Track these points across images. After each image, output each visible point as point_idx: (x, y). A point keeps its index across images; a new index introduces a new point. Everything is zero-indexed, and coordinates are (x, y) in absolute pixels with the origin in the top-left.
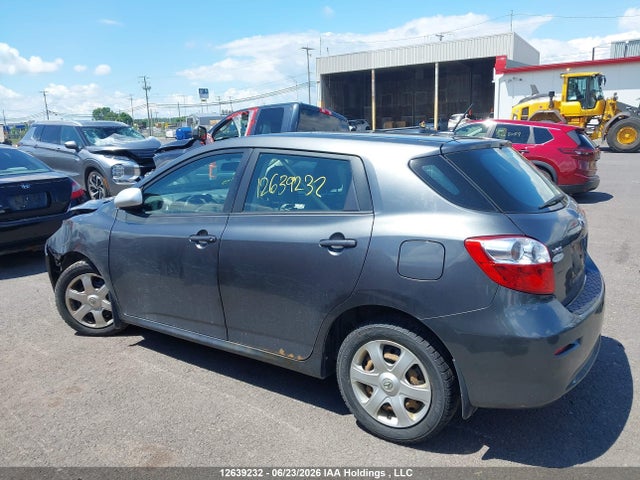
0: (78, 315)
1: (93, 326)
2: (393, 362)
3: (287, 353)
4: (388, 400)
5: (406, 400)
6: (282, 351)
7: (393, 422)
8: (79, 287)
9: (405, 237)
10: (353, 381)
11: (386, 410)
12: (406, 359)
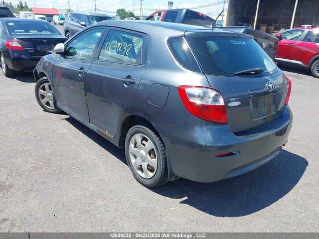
0: (44, 101)
1: (49, 108)
2: (144, 145)
3: (109, 133)
4: (141, 164)
5: (148, 165)
6: (107, 132)
7: (143, 175)
8: (44, 89)
9: (154, 81)
10: (130, 152)
11: (141, 169)
12: (149, 145)
